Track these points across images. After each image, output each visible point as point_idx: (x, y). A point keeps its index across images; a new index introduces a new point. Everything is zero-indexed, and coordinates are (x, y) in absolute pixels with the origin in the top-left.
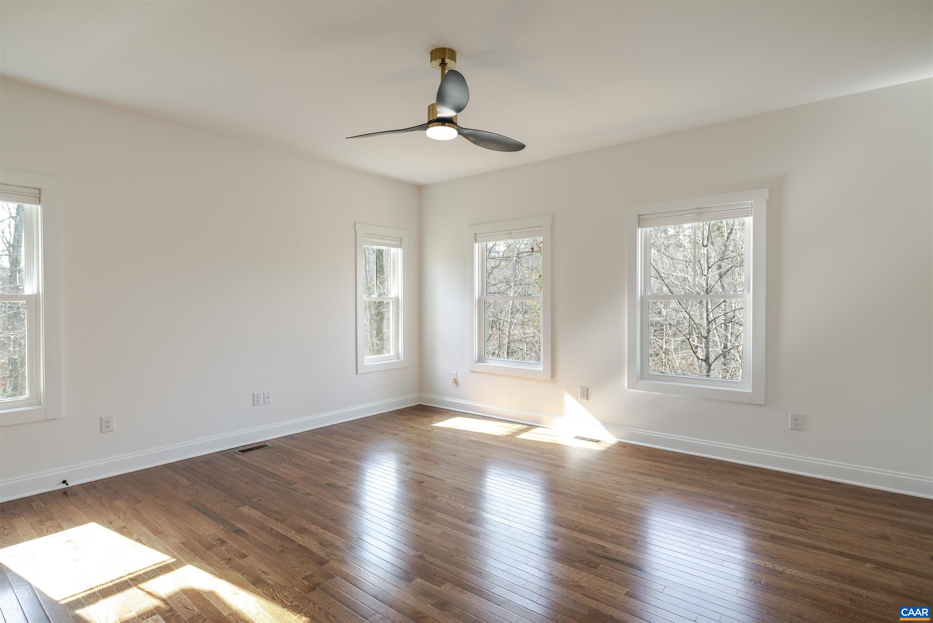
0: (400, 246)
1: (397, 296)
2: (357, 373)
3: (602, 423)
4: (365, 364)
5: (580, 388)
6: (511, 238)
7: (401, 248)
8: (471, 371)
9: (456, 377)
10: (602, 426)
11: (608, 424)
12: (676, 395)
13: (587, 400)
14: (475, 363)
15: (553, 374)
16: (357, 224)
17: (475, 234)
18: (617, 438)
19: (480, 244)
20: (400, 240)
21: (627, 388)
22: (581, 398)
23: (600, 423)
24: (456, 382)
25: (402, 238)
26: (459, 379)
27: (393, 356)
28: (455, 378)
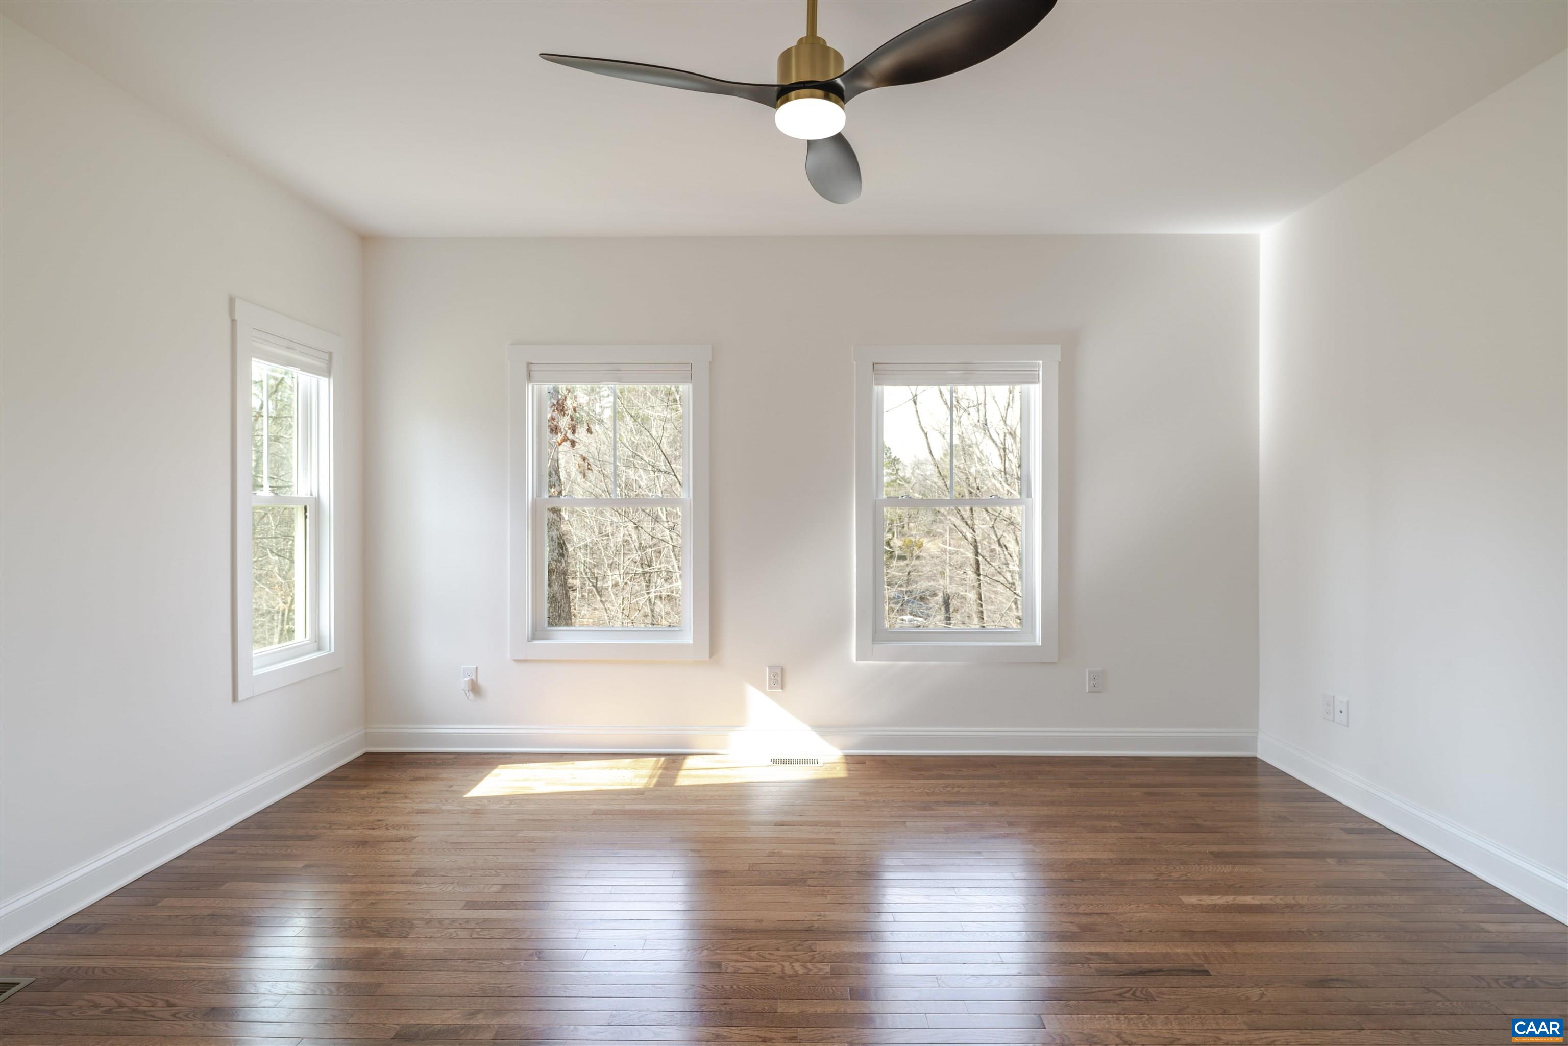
0: (328, 373)
1: (315, 495)
2: (235, 699)
3: (811, 727)
4: (256, 672)
5: (769, 668)
6: (620, 380)
7: (329, 377)
8: (517, 661)
9: (474, 677)
10: (814, 733)
11: (823, 729)
12: (934, 662)
13: (782, 689)
14: (528, 641)
15: (714, 648)
16: (238, 304)
17: (529, 364)
18: (841, 750)
19: (536, 386)
20: (326, 357)
21: (857, 660)
22: (770, 688)
23: (809, 729)
24: (475, 688)
25: (330, 354)
26: (481, 681)
27: (309, 643)
28: (472, 680)
